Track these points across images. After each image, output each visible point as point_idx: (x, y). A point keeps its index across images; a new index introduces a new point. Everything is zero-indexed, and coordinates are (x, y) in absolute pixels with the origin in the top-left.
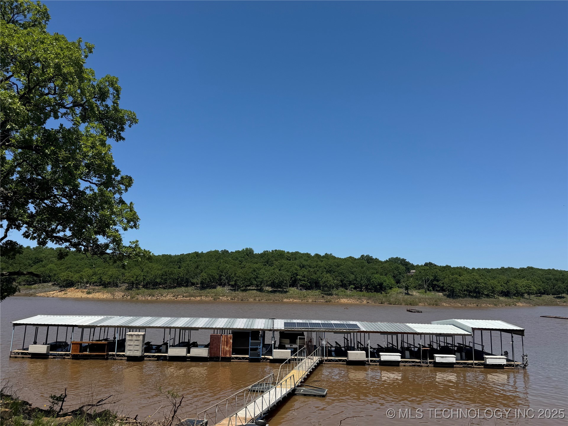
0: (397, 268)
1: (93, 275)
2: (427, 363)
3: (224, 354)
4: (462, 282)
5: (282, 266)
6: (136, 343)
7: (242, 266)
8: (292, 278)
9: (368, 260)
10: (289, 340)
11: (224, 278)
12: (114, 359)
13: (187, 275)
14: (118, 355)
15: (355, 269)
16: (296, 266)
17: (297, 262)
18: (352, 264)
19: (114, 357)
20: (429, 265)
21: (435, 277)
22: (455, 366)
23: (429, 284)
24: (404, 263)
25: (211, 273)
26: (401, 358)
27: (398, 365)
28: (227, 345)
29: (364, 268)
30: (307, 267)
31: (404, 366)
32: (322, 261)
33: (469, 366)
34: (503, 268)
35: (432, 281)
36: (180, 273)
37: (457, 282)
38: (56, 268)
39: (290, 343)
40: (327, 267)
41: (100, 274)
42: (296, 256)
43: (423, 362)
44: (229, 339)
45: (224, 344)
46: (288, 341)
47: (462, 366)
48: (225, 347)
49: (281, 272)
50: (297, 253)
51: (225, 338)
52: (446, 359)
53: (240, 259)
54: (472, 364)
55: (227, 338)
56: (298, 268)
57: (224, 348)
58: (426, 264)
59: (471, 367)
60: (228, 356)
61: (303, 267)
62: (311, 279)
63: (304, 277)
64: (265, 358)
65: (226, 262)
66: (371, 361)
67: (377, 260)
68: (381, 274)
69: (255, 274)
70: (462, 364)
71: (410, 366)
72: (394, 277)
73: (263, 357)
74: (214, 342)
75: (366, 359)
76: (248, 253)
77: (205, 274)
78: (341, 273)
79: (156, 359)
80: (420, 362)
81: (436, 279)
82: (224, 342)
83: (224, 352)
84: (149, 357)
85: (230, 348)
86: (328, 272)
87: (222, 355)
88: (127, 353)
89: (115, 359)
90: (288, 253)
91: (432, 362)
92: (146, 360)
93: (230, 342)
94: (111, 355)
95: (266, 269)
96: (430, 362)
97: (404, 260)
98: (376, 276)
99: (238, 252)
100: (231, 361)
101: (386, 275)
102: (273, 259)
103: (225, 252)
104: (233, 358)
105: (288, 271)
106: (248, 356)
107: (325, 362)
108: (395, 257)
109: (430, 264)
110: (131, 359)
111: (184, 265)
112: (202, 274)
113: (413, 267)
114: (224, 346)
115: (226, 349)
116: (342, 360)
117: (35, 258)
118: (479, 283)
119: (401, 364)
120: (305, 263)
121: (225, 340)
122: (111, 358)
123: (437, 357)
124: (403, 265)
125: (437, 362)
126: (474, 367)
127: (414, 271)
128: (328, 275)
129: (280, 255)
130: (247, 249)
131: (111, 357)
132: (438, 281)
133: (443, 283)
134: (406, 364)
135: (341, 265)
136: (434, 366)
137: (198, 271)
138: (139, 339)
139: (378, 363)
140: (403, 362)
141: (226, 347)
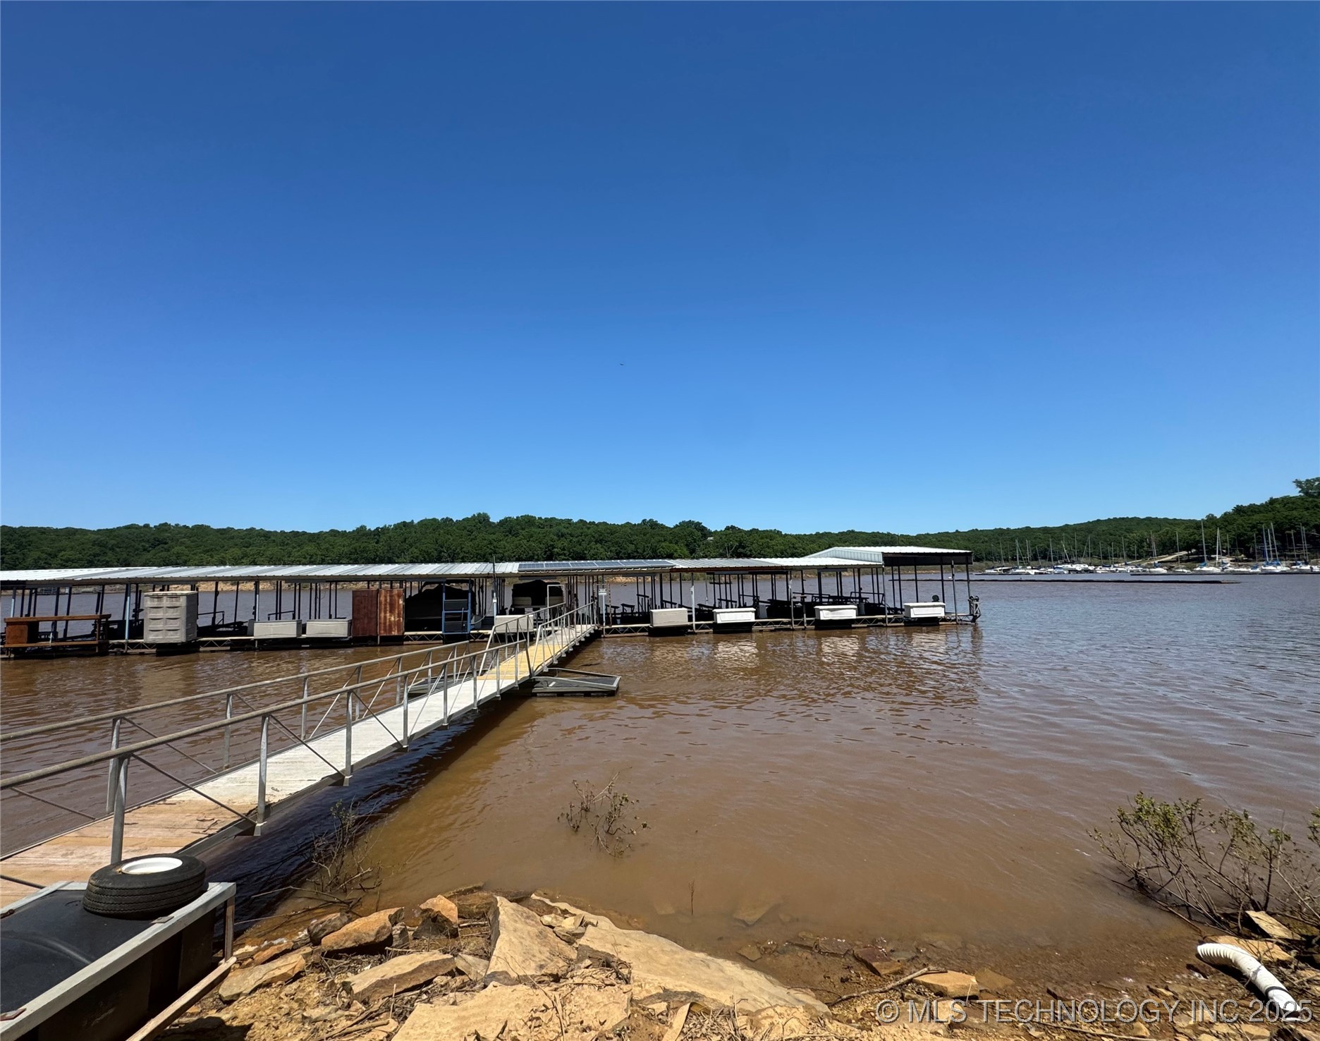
0: (691, 534)
1: (242, 558)
2: (802, 624)
3: (385, 630)
4: (775, 547)
5: (532, 536)
6: (171, 614)
7: (472, 537)
8: (546, 552)
9: (653, 525)
10: (530, 598)
11: (446, 555)
12: (122, 654)
13: (388, 552)
14: (133, 646)
15: (635, 537)
16: (551, 536)
17: (554, 529)
18: (630, 531)
19: (124, 648)
20: (731, 529)
21: (741, 543)
22: (853, 626)
23: (733, 552)
24: (699, 527)
25: (424, 548)
26: (756, 618)
27: (750, 631)
28: (391, 612)
29: (648, 535)
30: (568, 536)
31: (761, 631)
32: (589, 528)
33: (879, 624)
34: (817, 534)
35: (737, 548)
36: (377, 550)
37: (769, 547)
38: (186, 552)
39: (533, 604)
40: (596, 535)
41: (253, 555)
42: (551, 522)
43: (796, 623)
44: (397, 598)
45: (385, 608)
46: (528, 600)
47: (866, 625)
48: (388, 615)
49: (530, 543)
50: (553, 519)
51: (386, 597)
52: (840, 614)
53: (468, 528)
54: (883, 620)
55: (391, 596)
56: (555, 538)
57: (385, 617)
58: (728, 528)
59: (882, 626)
60: (395, 633)
61: (562, 536)
62: (574, 551)
63: (564, 549)
64: (480, 634)
65: (448, 533)
66: (697, 626)
67: (663, 527)
68: (671, 542)
69: (492, 547)
70: (865, 621)
71: (772, 631)
72: (687, 545)
73: (476, 632)
74: (362, 606)
75: (689, 623)
76: (482, 520)
77: (415, 550)
78: (617, 543)
79: (229, 648)
80: (790, 623)
81: (741, 546)
82: (385, 604)
83: (385, 626)
84: (211, 644)
85: (399, 616)
86: (596, 542)
87: (382, 632)
88: (149, 637)
89: (127, 654)
90: (540, 518)
91: (812, 621)
92: (204, 652)
93: (399, 605)
94: (114, 646)
95: (509, 540)
96: (809, 622)
97: (699, 524)
98: (663, 544)
99: (466, 520)
100: (403, 645)
101: (676, 543)
102: (519, 527)
103: (447, 521)
104: (408, 638)
105: (540, 543)
106: (441, 632)
107: (604, 634)
108: (687, 520)
109: (733, 527)
110: (165, 650)
111: (383, 538)
112: (411, 550)
113: (711, 534)
114: (385, 613)
115: (392, 619)
116: (639, 627)
117: (154, 539)
118: (796, 549)
119: (755, 628)
120: (564, 531)
121: (386, 600)
122: (115, 652)
123: (822, 610)
124: (698, 530)
125: (823, 621)
126: (887, 627)
127: (712, 538)
128: (599, 545)
129: (528, 521)
130: (479, 514)
131: (115, 650)
132: (744, 548)
133: (751, 551)
134: (764, 628)
135: (615, 532)
136: (816, 629)
137: (406, 546)
138: (177, 604)
139: (711, 630)
140: (758, 624)
141: (391, 616)
